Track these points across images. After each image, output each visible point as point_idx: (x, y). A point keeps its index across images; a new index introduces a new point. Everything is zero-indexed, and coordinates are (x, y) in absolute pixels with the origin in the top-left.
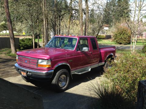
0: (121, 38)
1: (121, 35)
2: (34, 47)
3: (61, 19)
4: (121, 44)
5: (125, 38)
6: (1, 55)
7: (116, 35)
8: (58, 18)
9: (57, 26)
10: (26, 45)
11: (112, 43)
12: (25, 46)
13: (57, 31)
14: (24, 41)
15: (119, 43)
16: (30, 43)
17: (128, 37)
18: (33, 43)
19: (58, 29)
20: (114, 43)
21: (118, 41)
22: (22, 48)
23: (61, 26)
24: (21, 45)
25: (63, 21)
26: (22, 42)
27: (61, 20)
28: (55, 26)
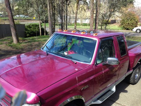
0: (129, 24)
1: (128, 20)
2: (40, 34)
3: (68, 3)
4: (128, 29)
5: (133, 24)
6: (1, 45)
7: (124, 20)
8: (65, 2)
9: (64, 12)
10: (33, 32)
11: (119, 28)
12: (31, 33)
13: (64, 17)
14: (31, 28)
15: (126, 28)
16: (36, 29)
17: (135, 23)
18: (39, 29)
19: (65, 15)
20: (120, 28)
21: (126, 27)
22: (28, 35)
23: (68, 12)
24: (27, 31)
25: (70, 6)
26: (29, 29)
27: (69, 5)
28: (62, 11)
